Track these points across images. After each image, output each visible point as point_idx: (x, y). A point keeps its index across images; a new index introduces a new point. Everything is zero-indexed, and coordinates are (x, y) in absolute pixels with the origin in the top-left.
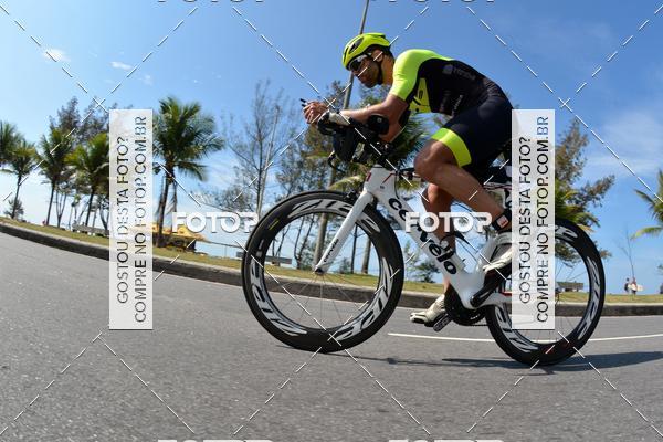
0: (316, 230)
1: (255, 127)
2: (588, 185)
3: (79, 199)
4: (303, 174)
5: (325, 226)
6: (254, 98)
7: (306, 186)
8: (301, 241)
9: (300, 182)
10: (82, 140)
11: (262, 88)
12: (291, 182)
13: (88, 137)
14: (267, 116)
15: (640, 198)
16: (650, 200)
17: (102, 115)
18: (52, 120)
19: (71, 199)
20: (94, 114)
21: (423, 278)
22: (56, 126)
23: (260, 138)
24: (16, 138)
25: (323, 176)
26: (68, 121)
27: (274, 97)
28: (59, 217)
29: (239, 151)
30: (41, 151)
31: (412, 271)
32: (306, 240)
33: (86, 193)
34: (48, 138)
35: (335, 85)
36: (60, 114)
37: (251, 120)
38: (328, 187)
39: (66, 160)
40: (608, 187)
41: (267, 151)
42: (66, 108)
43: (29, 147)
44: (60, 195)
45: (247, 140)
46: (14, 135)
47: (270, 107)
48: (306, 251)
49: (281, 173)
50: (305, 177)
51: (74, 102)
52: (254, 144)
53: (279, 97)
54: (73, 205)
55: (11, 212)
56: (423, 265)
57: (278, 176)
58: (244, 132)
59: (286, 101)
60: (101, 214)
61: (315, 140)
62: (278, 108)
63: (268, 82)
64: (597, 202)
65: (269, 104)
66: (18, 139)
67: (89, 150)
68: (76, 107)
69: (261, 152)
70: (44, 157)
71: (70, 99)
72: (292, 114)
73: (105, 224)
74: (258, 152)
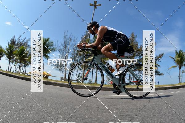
0: (82, 72)
1: (64, 44)
2: (157, 56)
3: (16, 64)
4: (78, 57)
5: (84, 71)
6: (64, 36)
7: (78, 60)
8: (78, 75)
9: (77, 59)
11: (66, 33)
12: (75, 59)
13: (18, 47)
14: (67, 41)
15: (171, 58)
16: (174, 59)
17: (22, 41)
18: (8, 42)
19: (14, 64)
20: (20, 40)
22: (9, 43)
23: (65, 47)
26: (13, 42)
27: (69, 35)
28: (11, 69)
29: (60, 51)
30: (6, 51)
32: (79, 75)
33: (18, 62)
34: (8, 47)
35: (86, 32)
36: (11, 40)
37: (63, 42)
38: (85, 60)
39: (13, 53)
40: (162, 56)
41: (67, 51)
42: (12, 38)
43: (3, 49)
44: (11, 63)
45: (62, 48)
47: (68, 38)
48: (79, 78)
49: (72, 57)
50: (78, 58)
51: (14, 37)
52: (64, 49)
53: (71, 35)
54: (14, 66)
57: (71, 57)
58: (61, 46)
59: (72, 36)
60: (22, 68)
62: (70, 38)
63: (67, 31)
64: (159, 60)
67: (19, 50)
68: (15, 38)
69: (66, 51)
70: (7, 52)
71: (13, 36)
72: (74, 40)
73: (23, 71)
74: (65, 51)
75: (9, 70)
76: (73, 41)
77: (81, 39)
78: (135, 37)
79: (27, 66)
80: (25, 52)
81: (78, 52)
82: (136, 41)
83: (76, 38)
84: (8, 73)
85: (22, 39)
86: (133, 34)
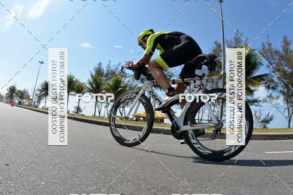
10: (106, 80)
13: (109, 78)
17: (114, 68)
18: (91, 72)
20: (111, 68)
21: (263, 127)
22: (93, 75)
24: (76, 81)
26: (99, 72)
28: (100, 113)
30: (88, 86)
31: (258, 124)
34: (91, 80)
36: (94, 70)
39: (101, 88)
42: (97, 67)
43: (82, 84)
44: (99, 103)
46: (74, 79)
51: (100, 64)
54: (106, 107)
55: (76, 111)
56: (263, 120)
60: (120, 110)
66: (77, 81)
67: (111, 83)
68: (102, 66)
70: (90, 88)
71: (98, 63)
73: (122, 114)
75: (97, 114)
78: (290, 44)
79: (127, 105)
80: (122, 85)
84: (93, 120)
85: (113, 66)
86: (285, 38)
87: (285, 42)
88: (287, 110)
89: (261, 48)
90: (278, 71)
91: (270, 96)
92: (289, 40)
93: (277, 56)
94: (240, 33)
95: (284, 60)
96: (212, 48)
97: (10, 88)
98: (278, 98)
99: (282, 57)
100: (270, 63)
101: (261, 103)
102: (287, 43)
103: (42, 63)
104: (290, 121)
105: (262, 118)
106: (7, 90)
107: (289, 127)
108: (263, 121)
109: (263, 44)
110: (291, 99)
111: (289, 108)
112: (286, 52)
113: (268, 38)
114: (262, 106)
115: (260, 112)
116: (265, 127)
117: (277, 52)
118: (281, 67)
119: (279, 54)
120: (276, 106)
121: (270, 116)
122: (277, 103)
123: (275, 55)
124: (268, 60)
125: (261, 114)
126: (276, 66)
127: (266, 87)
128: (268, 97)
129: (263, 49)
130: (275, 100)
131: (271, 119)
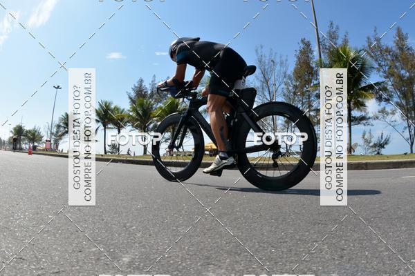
4: (296, 98)
11: (259, 51)
14: (266, 67)
18: (129, 94)
21: (376, 153)
22: (132, 97)
23: (266, 81)
25: (309, 98)
26: (140, 93)
27: (267, 55)
31: (368, 149)
35: (302, 41)
36: (134, 90)
39: (151, 116)
42: (136, 85)
47: (267, 61)
51: (141, 81)
52: (263, 85)
53: (271, 54)
61: (300, 77)
62: (272, 61)
63: (262, 47)
65: (266, 60)
68: (143, 84)
69: (269, 89)
70: (135, 116)
72: (281, 63)
74: (267, 89)
76: (278, 65)
77: (296, 59)
78: (406, 38)
81: (295, 87)
82: (409, 46)
83: (284, 59)
86: (399, 30)
87: (399, 36)
88: (408, 129)
89: (367, 45)
90: (393, 75)
91: (383, 111)
92: (404, 34)
93: (389, 56)
94: (335, 26)
95: (399, 61)
96: (298, 49)
97: (15, 129)
98: (393, 113)
99: (396, 57)
100: (379, 64)
101: (371, 120)
102: (401, 38)
103: (58, 87)
104: (412, 144)
105: (374, 140)
106: (11, 131)
107: (412, 152)
108: (375, 145)
109: (368, 38)
110: (411, 114)
111: (409, 127)
112: (401, 49)
113: (375, 31)
114: (372, 125)
115: (370, 133)
116: (378, 153)
117: (388, 51)
118: (396, 70)
119: (391, 53)
120: (392, 124)
121: (384, 138)
122: (393, 120)
123: (387, 55)
124: (376, 60)
125: (371, 136)
126: (389, 68)
127: (377, 98)
128: (380, 112)
129: (369, 46)
130: (390, 116)
131: (386, 142)
